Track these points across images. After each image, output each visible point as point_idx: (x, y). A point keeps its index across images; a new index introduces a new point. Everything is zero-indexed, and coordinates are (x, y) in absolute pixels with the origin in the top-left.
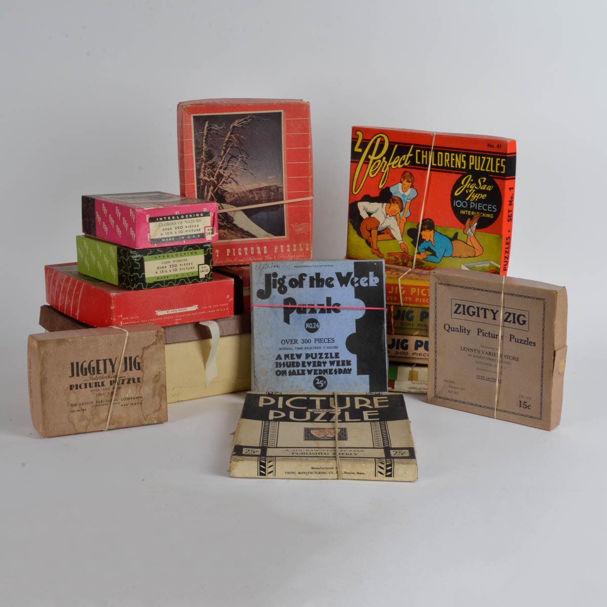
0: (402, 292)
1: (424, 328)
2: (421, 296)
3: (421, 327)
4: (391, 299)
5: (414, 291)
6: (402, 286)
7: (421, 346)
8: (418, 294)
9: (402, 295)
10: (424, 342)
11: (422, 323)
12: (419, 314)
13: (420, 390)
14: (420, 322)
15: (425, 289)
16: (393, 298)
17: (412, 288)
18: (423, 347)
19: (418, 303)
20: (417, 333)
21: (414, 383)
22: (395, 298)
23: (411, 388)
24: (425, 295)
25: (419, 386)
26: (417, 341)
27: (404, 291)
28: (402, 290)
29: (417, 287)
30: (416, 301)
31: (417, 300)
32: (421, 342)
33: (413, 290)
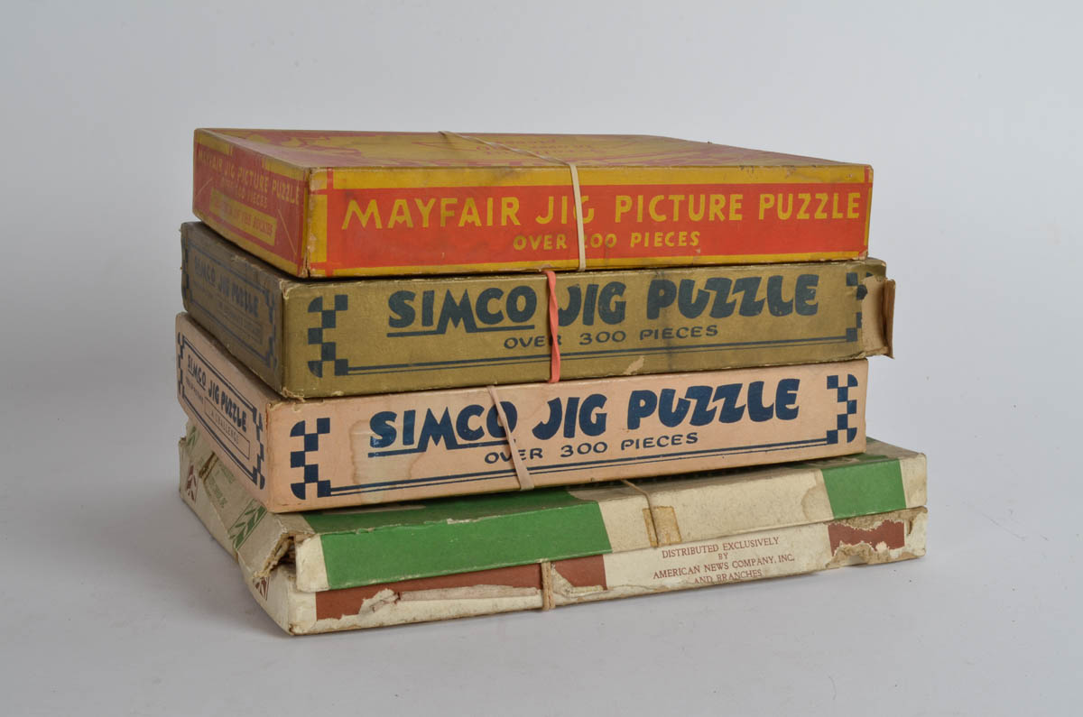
0: (585, 215)
1: (660, 343)
2: (649, 226)
3: (650, 342)
4: (547, 246)
5: (627, 209)
6: (584, 190)
7: (647, 412)
8: (640, 219)
9: (585, 226)
10: (658, 395)
11: (655, 324)
12: (644, 292)
13: (697, 576)
14: (649, 324)
15: (661, 197)
16: (554, 241)
17: (619, 199)
18: (656, 412)
19: (640, 251)
20: (638, 364)
21: (670, 554)
22: (561, 243)
23: (664, 574)
24: (663, 218)
25: (688, 561)
26: (636, 396)
27: (591, 212)
28: (585, 207)
29: (633, 191)
30: (633, 242)
31: (635, 238)
32: (648, 396)
33: (623, 204)
